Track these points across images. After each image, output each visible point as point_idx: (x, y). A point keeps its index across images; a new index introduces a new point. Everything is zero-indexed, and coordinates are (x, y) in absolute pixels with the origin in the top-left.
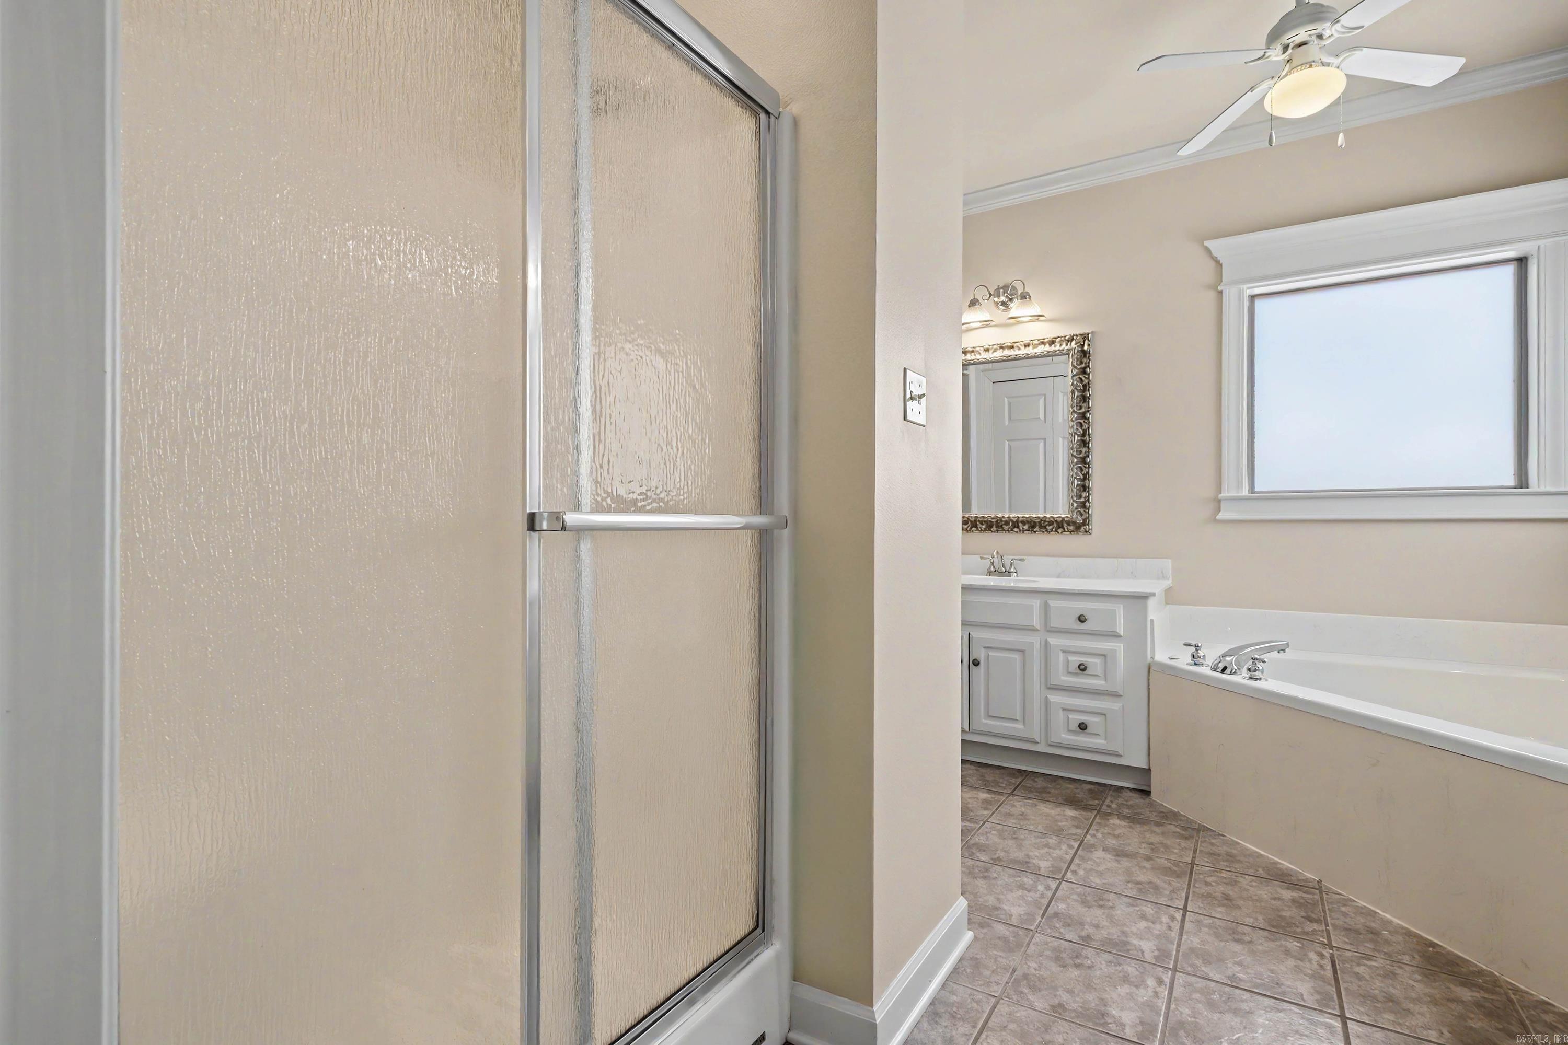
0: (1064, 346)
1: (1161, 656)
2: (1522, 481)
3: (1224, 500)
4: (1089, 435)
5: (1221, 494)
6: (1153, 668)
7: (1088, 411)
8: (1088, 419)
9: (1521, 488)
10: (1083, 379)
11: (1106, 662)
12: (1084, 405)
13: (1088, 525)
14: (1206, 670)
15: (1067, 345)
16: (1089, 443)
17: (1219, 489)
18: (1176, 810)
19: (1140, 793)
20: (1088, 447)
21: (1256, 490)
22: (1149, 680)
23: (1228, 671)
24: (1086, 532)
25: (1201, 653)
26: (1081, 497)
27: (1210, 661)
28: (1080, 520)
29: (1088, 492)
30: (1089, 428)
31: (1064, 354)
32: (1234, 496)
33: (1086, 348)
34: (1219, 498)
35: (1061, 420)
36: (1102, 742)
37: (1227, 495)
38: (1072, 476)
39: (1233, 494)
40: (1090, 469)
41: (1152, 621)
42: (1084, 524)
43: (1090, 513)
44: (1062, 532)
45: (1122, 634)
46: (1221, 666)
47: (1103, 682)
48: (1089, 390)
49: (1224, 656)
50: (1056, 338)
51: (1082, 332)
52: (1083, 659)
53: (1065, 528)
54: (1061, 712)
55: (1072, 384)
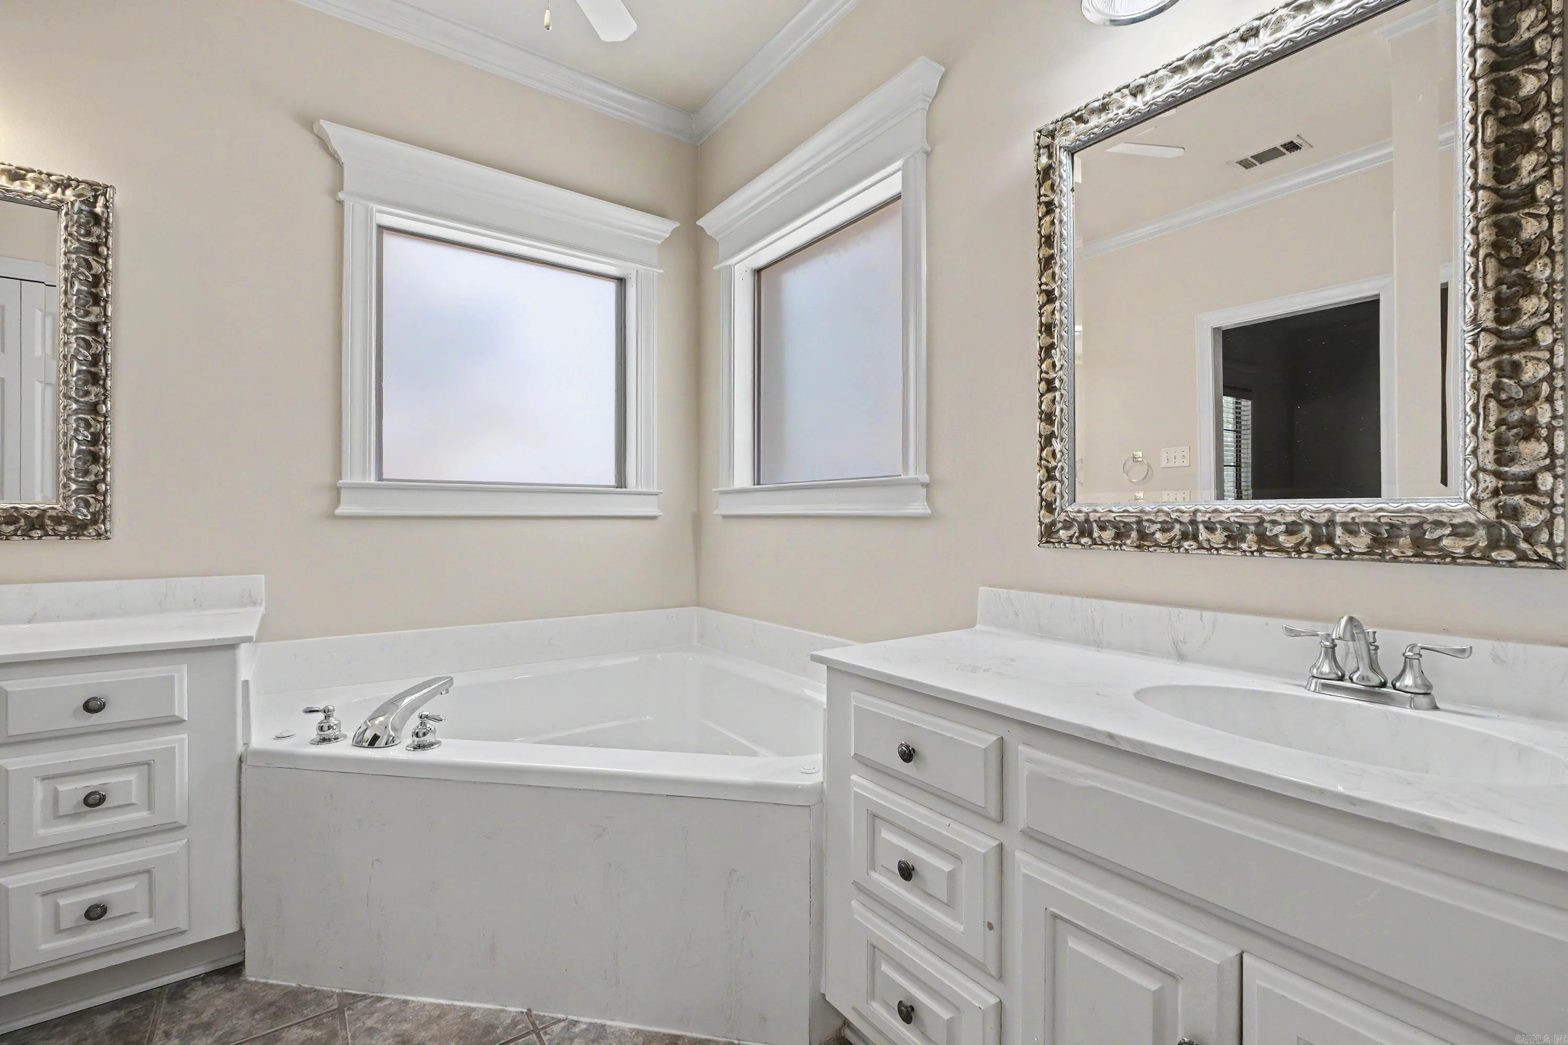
0: (46, 190)
1: (261, 739)
2: (621, 481)
3: (344, 488)
4: (105, 364)
5: (341, 479)
6: (249, 761)
7: (105, 323)
8: (105, 337)
9: (621, 488)
10: (94, 264)
11: (150, 780)
12: (96, 310)
13: (104, 522)
14: (343, 749)
15: (54, 191)
16: (105, 380)
17: (339, 474)
18: (294, 985)
19: (221, 978)
20: (104, 387)
21: (384, 477)
22: (240, 782)
23: (381, 742)
24: (99, 535)
25: (333, 721)
26: (87, 473)
27: (350, 731)
28: (84, 514)
29: (104, 465)
30: (105, 353)
31: (49, 207)
32: (359, 484)
33: (99, 210)
34: (338, 485)
35: (38, 353)
36: (146, 921)
37: (349, 481)
38: (65, 434)
39: (357, 480)
40: (108, 425)
41: (246, 683)
42: (94, 521)
43: (108, 502)
44: (40, 538)
45: (186, 718)
46: (369, 735)
47: (145, 814)
48: (105, 287)
49: (372, 719)
50: (28, 171)
51: (90, 179)
52: (94, 783)
53: (49, 529)
54: (39, 900)
55: (67, 267)
